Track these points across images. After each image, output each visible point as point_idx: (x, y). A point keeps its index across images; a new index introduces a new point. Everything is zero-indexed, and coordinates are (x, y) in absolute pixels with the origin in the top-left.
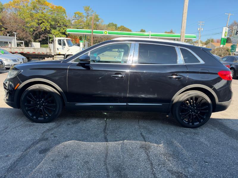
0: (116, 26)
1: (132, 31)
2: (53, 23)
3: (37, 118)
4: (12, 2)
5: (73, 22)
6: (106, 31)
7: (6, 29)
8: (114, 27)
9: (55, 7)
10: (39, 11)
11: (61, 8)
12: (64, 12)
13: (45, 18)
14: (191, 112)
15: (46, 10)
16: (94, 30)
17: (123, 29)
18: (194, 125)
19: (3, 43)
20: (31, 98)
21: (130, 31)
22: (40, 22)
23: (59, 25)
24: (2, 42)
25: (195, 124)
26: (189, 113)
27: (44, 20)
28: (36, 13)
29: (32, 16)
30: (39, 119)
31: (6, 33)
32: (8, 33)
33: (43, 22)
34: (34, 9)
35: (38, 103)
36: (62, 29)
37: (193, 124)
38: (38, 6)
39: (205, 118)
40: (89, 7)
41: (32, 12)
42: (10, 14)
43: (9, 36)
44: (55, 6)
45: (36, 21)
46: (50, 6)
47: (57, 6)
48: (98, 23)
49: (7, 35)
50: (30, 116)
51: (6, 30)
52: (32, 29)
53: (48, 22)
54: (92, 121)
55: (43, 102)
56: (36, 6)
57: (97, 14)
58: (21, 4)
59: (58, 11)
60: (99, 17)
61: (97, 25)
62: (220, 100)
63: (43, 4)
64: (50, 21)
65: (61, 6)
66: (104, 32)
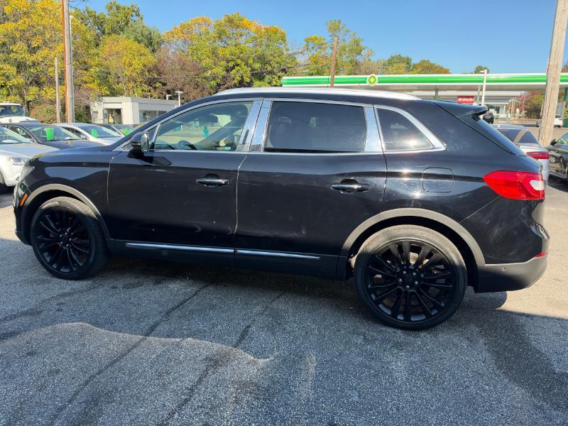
0: (408, 61)
1: (450, 71)
2: (257, 66)
3: (58, 268)
4: (178, 27)
5: (301, 59)
6: (374, 75)
7: (164, 84)
8: (404, 65)
9: (263, 31)
10: (229, 42)
11: (276, 32)
12: (283, 39)
13: (241, 55)
14: (404, 284)
15: (243, 38)
16: (336, 77)
17: (427, 68)
18: (411, 321)
19: (158, 113)
20: (48, 225)
21: (446, 72)
22: (231, 64)
23: (269, 68)
24: (155, 112)
25: (412, 319)
26: (396, 285)
27: (239, 61)
28: (224, 47)
29: (214, 53)
30: (62, 270)
31: (164, 93)
32: (168, 92)
33: (238, 65)
34: (220, 37)
35: (61, 236)
36: (276, 78)
37: (407, 318)
38: (229, 31)
39: (443, 305)
40: (339, 22)
41: (215, 45)
42: (174, 53)
43: (170, 98)
44: (263, 27)
45: (224, 63)
46: (253, 29)
47: (268, 27)
48: (359, 58)
49: (165, 98)
50: (46, 261)
51: (165, 87)
52: (213, 83)
53: (247, 64)
54: (170, 286)
55: (69, 236)
56: (224, 31)
57: (357, 37)
58: (196, 30)
59: (269, 39)
60: (362, 44)
61: (356, 63)
62: (490, 257)
63: (238, 27)
64: (251, 61)
65: (276, 26)
66: (367, 80)
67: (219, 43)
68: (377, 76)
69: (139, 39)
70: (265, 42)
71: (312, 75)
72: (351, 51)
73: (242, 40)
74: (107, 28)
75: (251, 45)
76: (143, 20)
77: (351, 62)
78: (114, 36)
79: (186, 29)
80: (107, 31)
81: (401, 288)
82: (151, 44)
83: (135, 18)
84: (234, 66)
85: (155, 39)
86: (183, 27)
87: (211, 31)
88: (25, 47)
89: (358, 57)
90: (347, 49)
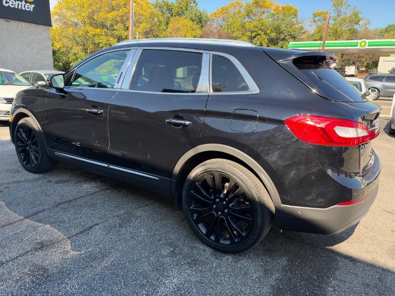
2: (273, 35)
3: (26, 164)
4: (220, 9)
6: (364, 40)
9: (280, 9)
10: (254, 19)
11: (290, 9)
12: (296, 15)
13: (262, 28)
14: (217, 210)
15: (265, 15)
20: (22, 136)
22: (253, 35)
25: (221, 242)
26: (211, 210)
27: (260, 32)
28: (250, 22)
29: (243, 26)
30: (28, 165)
33: (259, 35)
34: (248, 15)
36: (287, 43)
37: (217, 240)
38: (255, 10)
41: (244, 21)
44: (281, 6)
45: (249, 34)
46: (273, 7)
47: (284, 6)
50: (21, 159)
53: (266, 34)
55: (31, 144)
56: (251, 11)
57: (357, 10)
58: (232, 11)
59: (284, 15)
60: (360, 16)
61: (354, 31)
62: (286, 198)
63: (262, 7)
64: (269, 31)
65: (290, 5)
66: (359, 44)
67: (247, 19)
68: (367, 41)
69: (194, 18)
70: (281, 16)
71: (316, 40)
72: (350, 21)
73: (264, 17)
74: (174, 12)
75: (271, 20)
76: (198, 6)
77: (349, 30)
78: (177, 17)
79: (224, 10)
80: (174, 14)
81: (214, 212)
82: (201, 22)
83: (193, 5)
84: (256, 35)
85: (204, 18)
86: (223, 9)
87: (242, 11)
88: (122, 27)
89: (356, 26)
90: (347, 20)
